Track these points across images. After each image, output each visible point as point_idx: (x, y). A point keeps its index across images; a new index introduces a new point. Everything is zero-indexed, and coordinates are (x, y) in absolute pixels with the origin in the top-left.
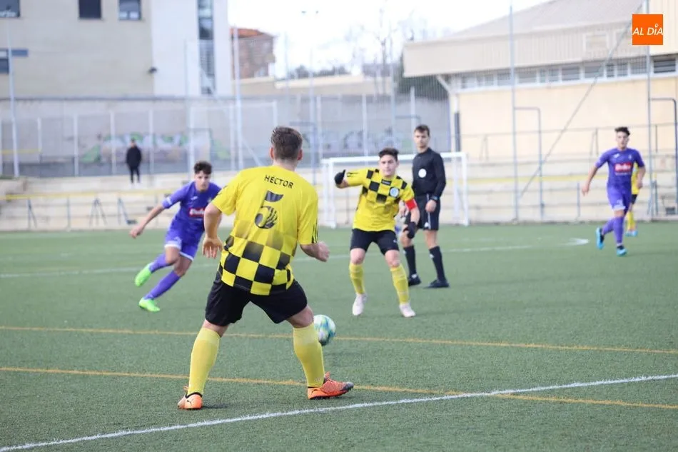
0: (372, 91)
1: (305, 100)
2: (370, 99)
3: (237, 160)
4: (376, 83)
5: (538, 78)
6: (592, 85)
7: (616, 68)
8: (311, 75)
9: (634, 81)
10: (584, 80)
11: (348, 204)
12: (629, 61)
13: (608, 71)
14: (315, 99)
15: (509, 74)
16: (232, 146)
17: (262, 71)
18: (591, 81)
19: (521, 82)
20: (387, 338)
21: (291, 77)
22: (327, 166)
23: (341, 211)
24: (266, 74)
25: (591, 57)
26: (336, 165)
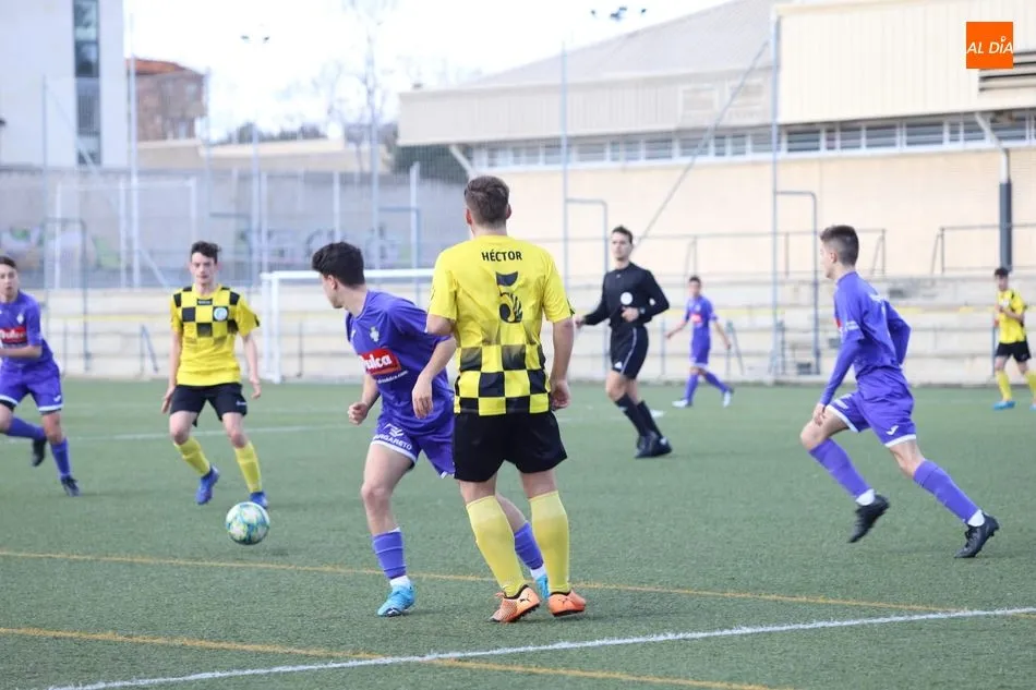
0: (353, 167)
1: (245, 178)
2: (346, 180)
3: (129, 270)
4: (359, 153)
5: (608, 153)
6: (689, 168)
7: (729, 141)
8: (255, 138)
9: (755, 163)
10: (679, 160)
11: (301, 345)
12: (750, 132)
13: (717, 146)
14: (260, 175)
15: (559, 146)
16: (123, 247)
17: (183, 129)
18: (686, 160)
19: (582, 160)
20: (291, 565)
21: (228, 141)
22: (270, 283)
23: (288, 356)
24: (191, 133)
25: (689, 123)
26: (283, 282)
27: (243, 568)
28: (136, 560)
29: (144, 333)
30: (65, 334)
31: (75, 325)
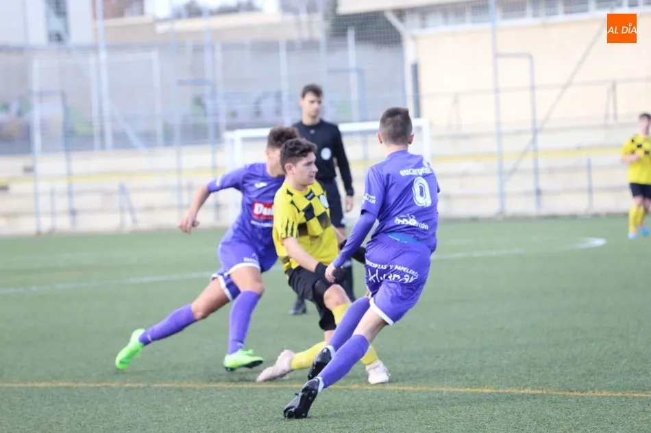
0: (294, 35)
1: (198, 49)
2: (291, 46)
3: (102, 135)
5: (529, 11)
8: (206, 13)
10: (595, 13)
14: (213, 47)
15: (487, 6)
16: (95, 115)
17: (135, 7)
18: (605, 13)
19: (504, 18)
21: (178, 16)
22: (232, 141)
24: (142, 12)
26: (246, 140)
27: (280, 389)
28: (183, 386)
29: (123, 190)
30: (52, 193)
31: (61, 186)
